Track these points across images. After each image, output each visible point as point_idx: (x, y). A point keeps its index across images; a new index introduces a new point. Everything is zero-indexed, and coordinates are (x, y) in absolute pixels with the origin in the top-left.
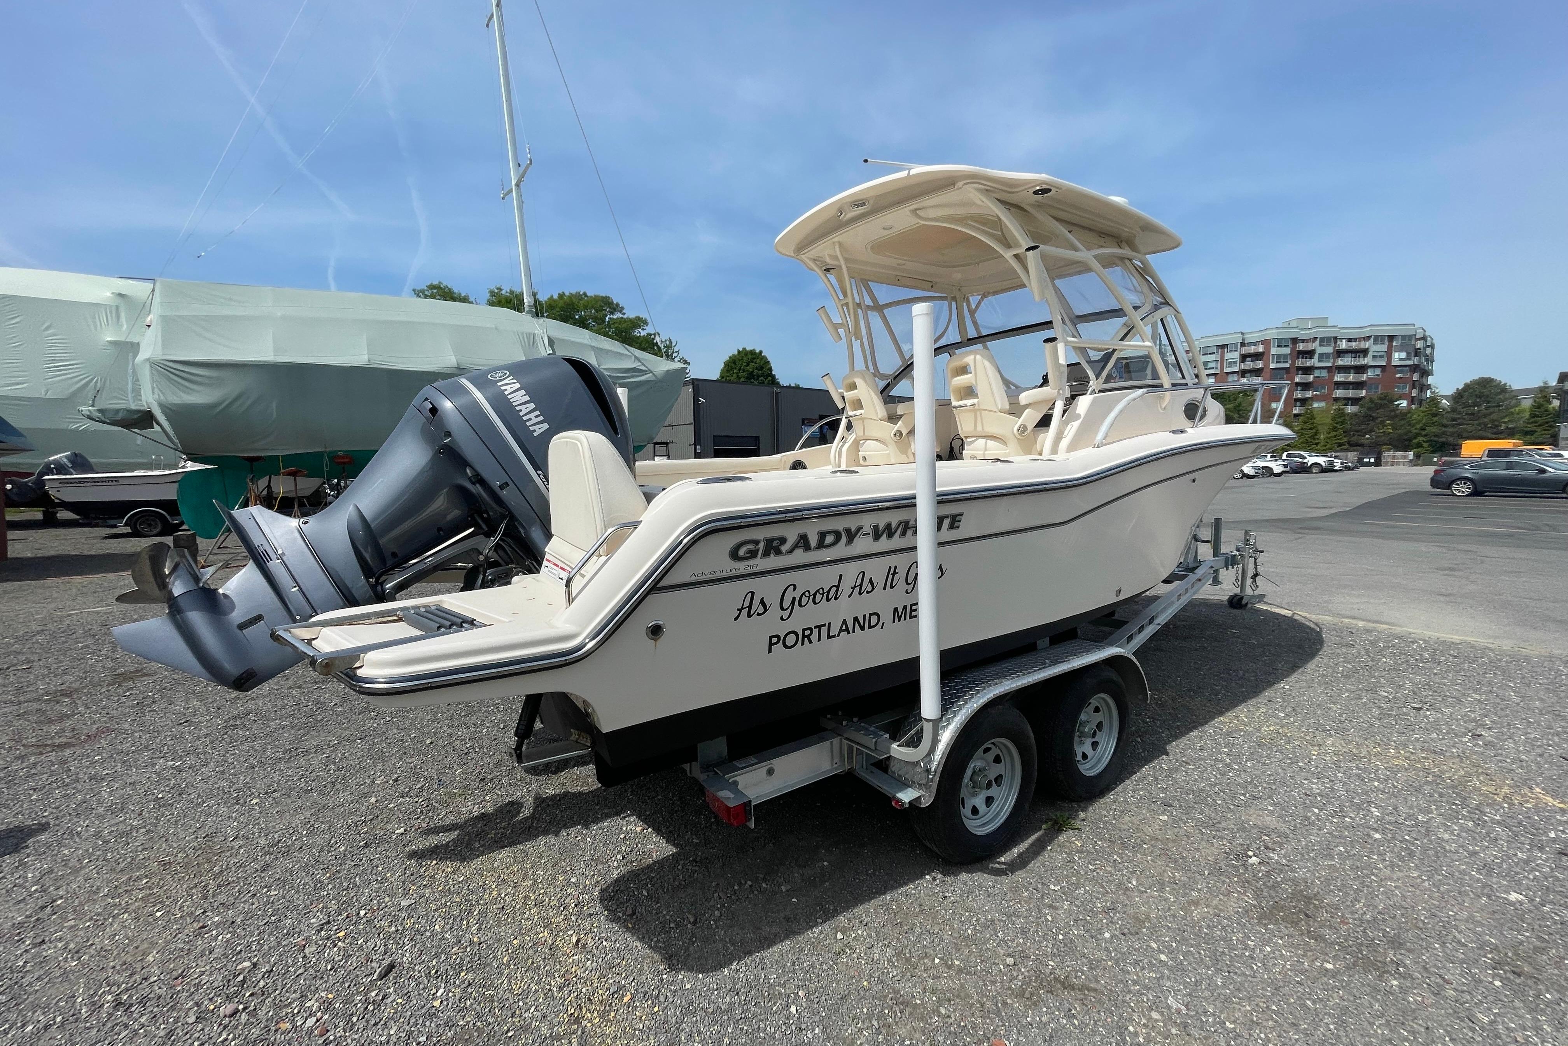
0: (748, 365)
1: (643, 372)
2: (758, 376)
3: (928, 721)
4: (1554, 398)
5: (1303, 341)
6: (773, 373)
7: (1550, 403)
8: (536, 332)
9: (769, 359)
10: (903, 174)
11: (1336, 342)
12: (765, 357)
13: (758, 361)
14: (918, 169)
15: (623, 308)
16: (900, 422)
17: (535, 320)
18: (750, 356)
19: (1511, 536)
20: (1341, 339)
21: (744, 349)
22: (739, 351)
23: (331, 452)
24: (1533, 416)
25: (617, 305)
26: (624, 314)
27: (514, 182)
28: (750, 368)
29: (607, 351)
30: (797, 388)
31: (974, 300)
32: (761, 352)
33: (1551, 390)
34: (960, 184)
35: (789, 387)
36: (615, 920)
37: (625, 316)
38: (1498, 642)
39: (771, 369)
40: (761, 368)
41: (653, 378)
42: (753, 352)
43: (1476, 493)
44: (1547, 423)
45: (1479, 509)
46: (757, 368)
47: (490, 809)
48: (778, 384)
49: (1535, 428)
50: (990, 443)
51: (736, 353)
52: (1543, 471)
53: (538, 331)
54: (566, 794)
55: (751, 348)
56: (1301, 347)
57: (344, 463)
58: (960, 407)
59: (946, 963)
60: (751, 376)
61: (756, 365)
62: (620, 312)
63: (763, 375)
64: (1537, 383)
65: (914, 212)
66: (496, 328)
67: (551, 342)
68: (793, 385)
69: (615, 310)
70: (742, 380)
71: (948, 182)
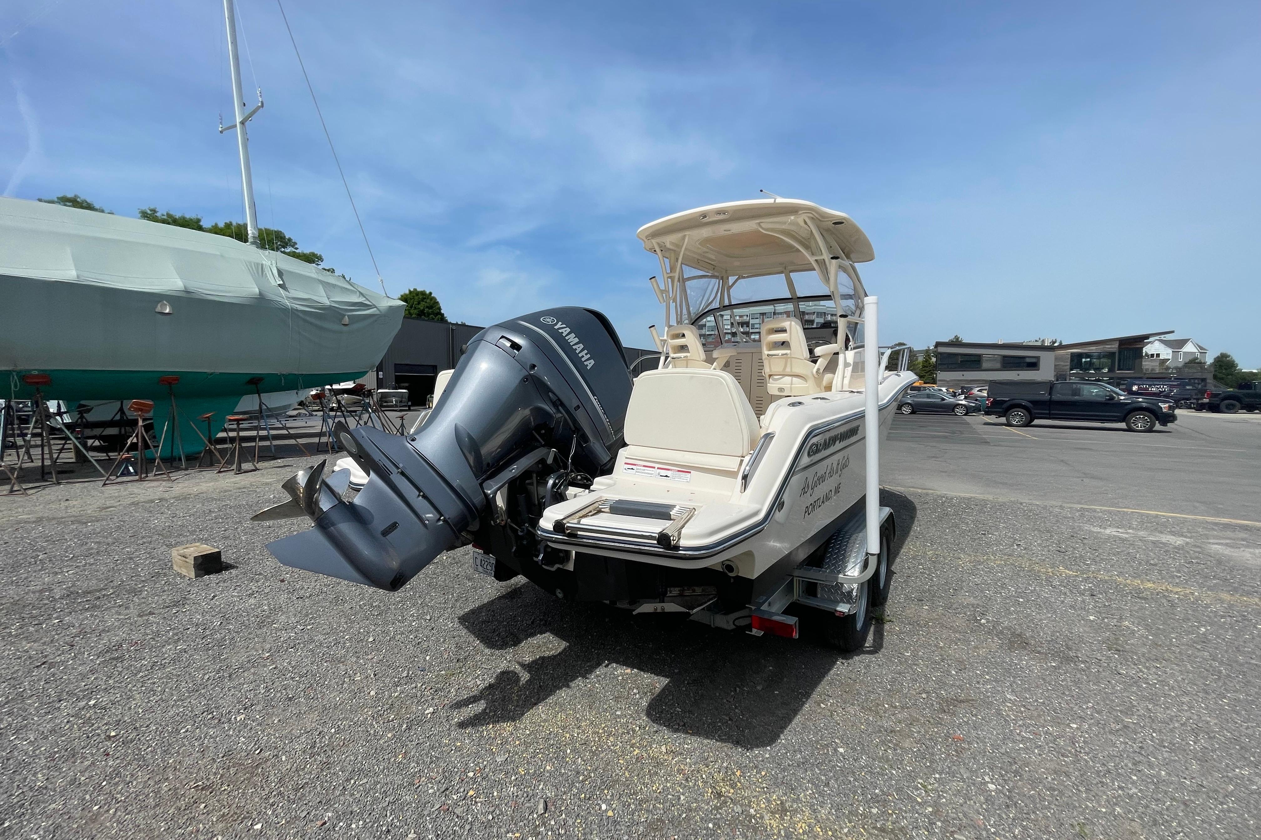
0: (419, 303)
1: (368, 307)
2: (429, 314)
3: (873, 555)
4: (933, 356)
5: (808, 314)
6: (442, 311)
7: (931, 359)
8: (264, 262)
9: (438, 300)
10: (771, 201)
11: (825, 316)
12: (434, 298)
13: (428, 301)
14: (780, 200)
15: (295, 243)
16: (715, 363)
17: (260, 251)
18: (421, 297)
19: (946, 437)
20: (828, 314)
21: (415, 290)
22: (410, 292)
23: (20, 371)
24: (924, 367)
25: (290, 240)
26: (297, 249)
27: (238, 120)
28: (421, 307)
29: (334, 286)
30: (463, 325)
31: (731, 280)
32: (431, 293)
33: (931, 352)
34: (800, 212)
35: (457, 324)
36: (676, 731)
37: (297, 251)
38: (985, 496)
39: (440, 309)
40: (431, 307)
41: (378, 312)
42: (423, 293)
43: (913, 412)
44: (930, 371)
45: (925, 422)
46: (427, 307)
47: (492, 681)
48: (446, 321)
49: (925, 374)
50: (795, 379)
51: (407, 292)
52: (943, 399)
53: (267, 262)
54: (543, 658)
55: (422, 290)
56: (807, 317)
57: (37, 383)
58: (772, 355)
59: (892, 706)
60: (421, 314)
61: (426, 305)
62: (293, 246)
63: (433, 313)
64: (925, 348)
65: (759, 224)
66: (222, 256)
67: (280, 273)
68: (460, 323)
69: (287, 244)
70: (414, 316)
71: (793, 210)
